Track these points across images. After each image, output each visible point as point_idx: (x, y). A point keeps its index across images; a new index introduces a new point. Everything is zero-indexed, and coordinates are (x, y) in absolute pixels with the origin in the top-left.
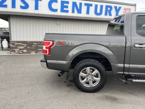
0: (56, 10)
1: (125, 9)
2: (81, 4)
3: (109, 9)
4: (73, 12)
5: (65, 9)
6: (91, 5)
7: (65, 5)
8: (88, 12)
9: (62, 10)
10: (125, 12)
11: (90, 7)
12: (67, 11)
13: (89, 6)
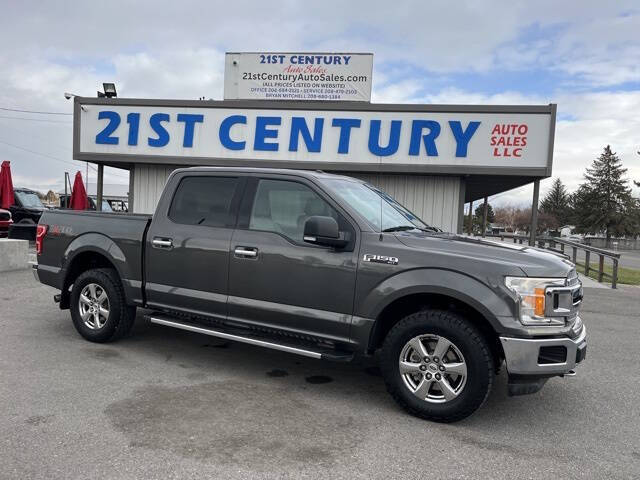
0: (241, 146)
1: (497, 129)
2: (319, 123)
3: (426, 132)
4: (293, 147)
5: (268, 140)
6: (357, 123)
7: (269, 127)
8: (343, 148)
9: (259, 145)
10: (497, 141)
11: (354, 131)
12: (274, 147)
13: (346, 127)
